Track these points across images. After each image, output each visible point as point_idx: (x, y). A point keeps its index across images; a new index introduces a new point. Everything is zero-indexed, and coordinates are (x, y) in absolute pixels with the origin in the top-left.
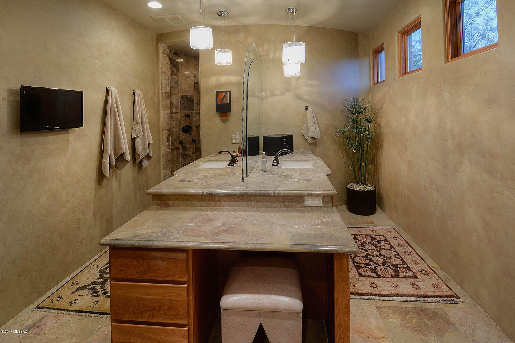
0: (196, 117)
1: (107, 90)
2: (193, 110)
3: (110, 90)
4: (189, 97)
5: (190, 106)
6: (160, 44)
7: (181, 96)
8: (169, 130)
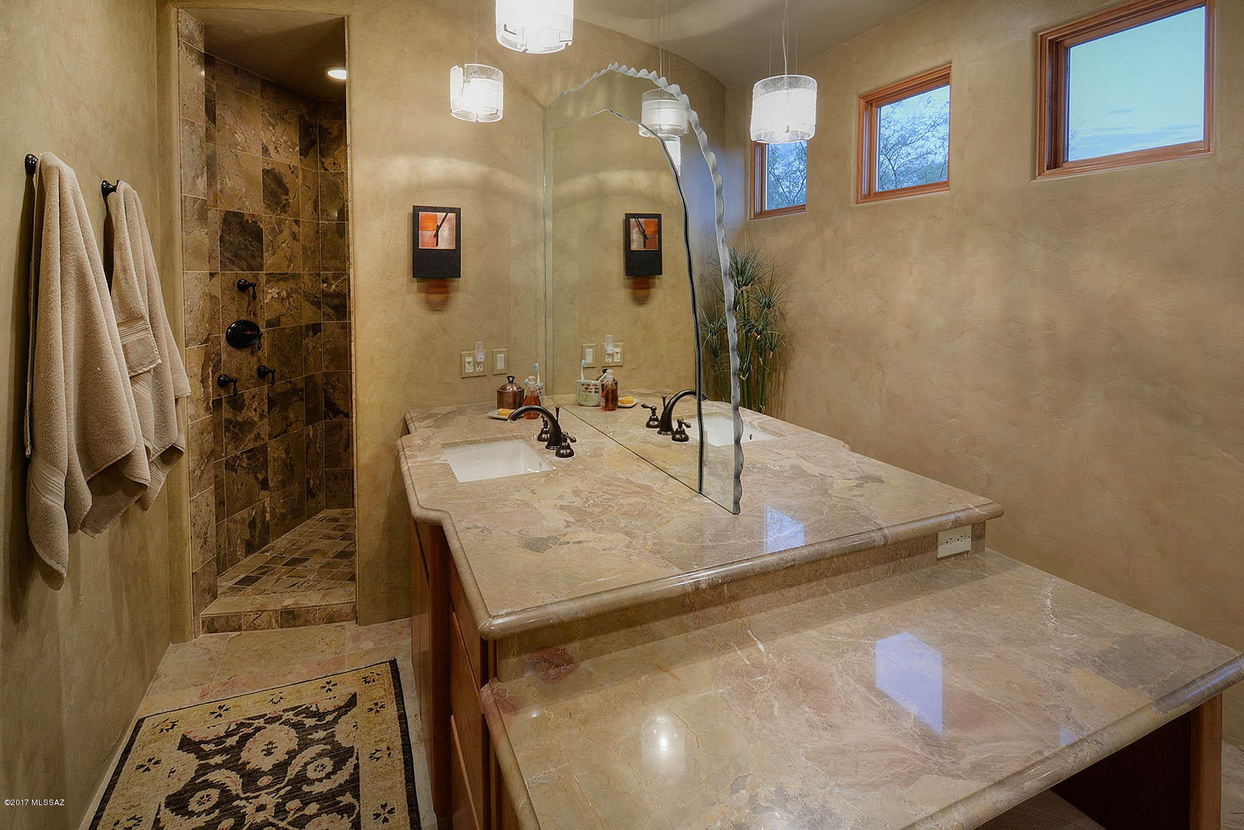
0: (270, 291)
1: (31, 166)
2: (261, 268)
3: (56, 172)
4: (247, 220)
5: (250, 252)
6: (174, 10)
7: (223, 214)
8: (207, 341)
